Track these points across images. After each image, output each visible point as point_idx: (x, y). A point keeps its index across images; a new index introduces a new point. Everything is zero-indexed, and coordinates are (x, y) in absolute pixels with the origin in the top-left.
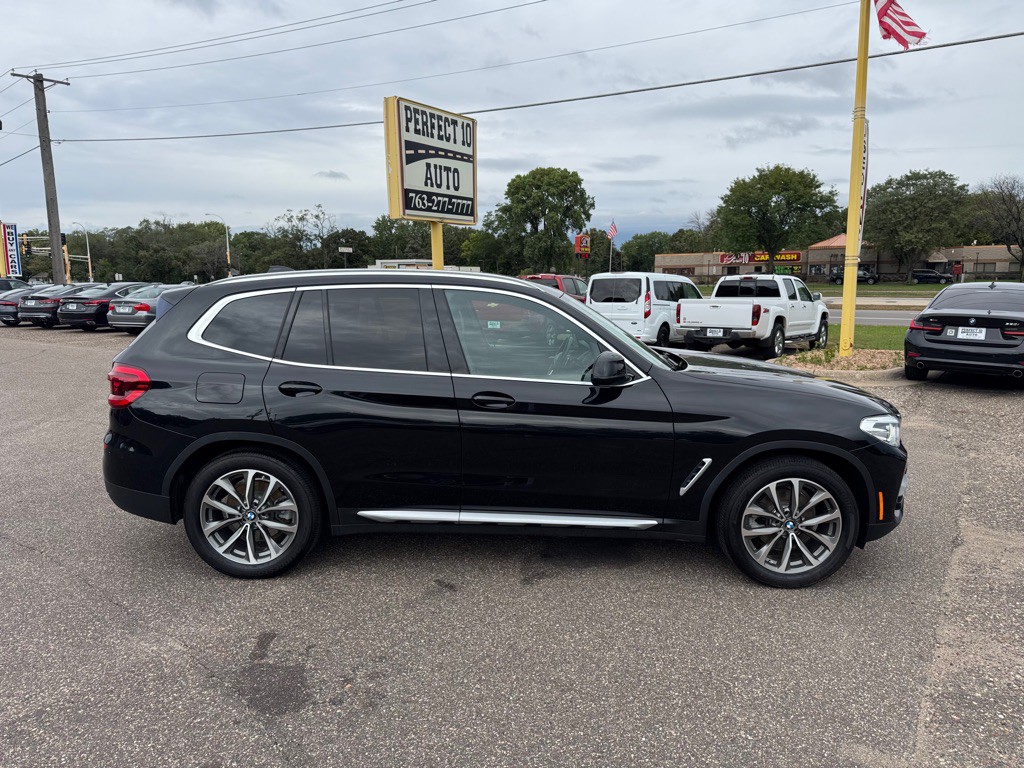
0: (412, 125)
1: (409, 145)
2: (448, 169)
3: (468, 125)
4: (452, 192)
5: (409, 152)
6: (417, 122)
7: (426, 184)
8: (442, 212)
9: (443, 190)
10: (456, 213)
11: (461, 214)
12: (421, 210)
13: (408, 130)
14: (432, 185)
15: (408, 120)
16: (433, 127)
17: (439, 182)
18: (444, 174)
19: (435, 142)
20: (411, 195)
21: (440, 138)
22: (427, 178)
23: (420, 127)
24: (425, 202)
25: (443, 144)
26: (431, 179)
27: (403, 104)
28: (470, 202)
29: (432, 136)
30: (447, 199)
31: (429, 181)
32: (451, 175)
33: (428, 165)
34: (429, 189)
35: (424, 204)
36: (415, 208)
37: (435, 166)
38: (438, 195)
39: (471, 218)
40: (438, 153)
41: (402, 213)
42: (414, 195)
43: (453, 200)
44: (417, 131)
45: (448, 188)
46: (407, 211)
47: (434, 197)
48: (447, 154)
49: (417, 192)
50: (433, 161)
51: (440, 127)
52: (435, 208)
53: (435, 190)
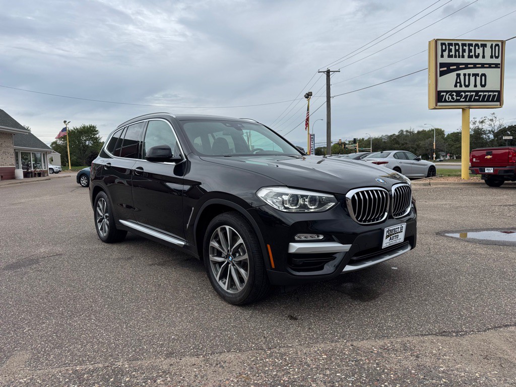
0: (446, 54)
1: (442, 65)
2: (475, 75)
3: (497, 45)
4: (479, 88)
5: (441, 69)
6: (450, 50)
7: (456, 86)
8: (470, 101)
9: (471, 88)
10: (483, 101)
11: (487, 101)
12: (451, 102)
13: (442, 56)
14: (461, 86)
15: (443, 51)
16: (464, 51)
17: (467, 84)
18: (472, 79)
19: (466, 60)
20: (442, 94)
21: (470, 57)
22: (456, 82)
23: (453, 53)
24: (455, 97)
25: (474, 60)
26: (460, 82)
27: (439, 43)
28: (497, 94)
29: (463, 57)
30: (474, 94)
31: (458, 84)
32: (478, 79)
33: (458, 75)
34: (458, 89)
35: (453, 98)
36: (445, 101)
37: (465, 75)
38: (465, 92)
39: (498, 103)
40: (467, 66)
41: (434, 105)
42: (445, 94)
43: (480, 93)
44: (450, 56)
45: (475, 86)
46: (439, 104)
47: (463, 93)
48: (475, 66)
49: (447, 92)
50: (462, 72)
51: (470, 51)
52: (461, 100)
53: (464, 88)
